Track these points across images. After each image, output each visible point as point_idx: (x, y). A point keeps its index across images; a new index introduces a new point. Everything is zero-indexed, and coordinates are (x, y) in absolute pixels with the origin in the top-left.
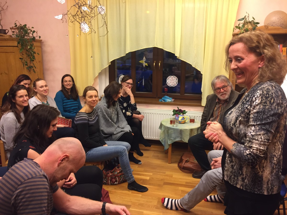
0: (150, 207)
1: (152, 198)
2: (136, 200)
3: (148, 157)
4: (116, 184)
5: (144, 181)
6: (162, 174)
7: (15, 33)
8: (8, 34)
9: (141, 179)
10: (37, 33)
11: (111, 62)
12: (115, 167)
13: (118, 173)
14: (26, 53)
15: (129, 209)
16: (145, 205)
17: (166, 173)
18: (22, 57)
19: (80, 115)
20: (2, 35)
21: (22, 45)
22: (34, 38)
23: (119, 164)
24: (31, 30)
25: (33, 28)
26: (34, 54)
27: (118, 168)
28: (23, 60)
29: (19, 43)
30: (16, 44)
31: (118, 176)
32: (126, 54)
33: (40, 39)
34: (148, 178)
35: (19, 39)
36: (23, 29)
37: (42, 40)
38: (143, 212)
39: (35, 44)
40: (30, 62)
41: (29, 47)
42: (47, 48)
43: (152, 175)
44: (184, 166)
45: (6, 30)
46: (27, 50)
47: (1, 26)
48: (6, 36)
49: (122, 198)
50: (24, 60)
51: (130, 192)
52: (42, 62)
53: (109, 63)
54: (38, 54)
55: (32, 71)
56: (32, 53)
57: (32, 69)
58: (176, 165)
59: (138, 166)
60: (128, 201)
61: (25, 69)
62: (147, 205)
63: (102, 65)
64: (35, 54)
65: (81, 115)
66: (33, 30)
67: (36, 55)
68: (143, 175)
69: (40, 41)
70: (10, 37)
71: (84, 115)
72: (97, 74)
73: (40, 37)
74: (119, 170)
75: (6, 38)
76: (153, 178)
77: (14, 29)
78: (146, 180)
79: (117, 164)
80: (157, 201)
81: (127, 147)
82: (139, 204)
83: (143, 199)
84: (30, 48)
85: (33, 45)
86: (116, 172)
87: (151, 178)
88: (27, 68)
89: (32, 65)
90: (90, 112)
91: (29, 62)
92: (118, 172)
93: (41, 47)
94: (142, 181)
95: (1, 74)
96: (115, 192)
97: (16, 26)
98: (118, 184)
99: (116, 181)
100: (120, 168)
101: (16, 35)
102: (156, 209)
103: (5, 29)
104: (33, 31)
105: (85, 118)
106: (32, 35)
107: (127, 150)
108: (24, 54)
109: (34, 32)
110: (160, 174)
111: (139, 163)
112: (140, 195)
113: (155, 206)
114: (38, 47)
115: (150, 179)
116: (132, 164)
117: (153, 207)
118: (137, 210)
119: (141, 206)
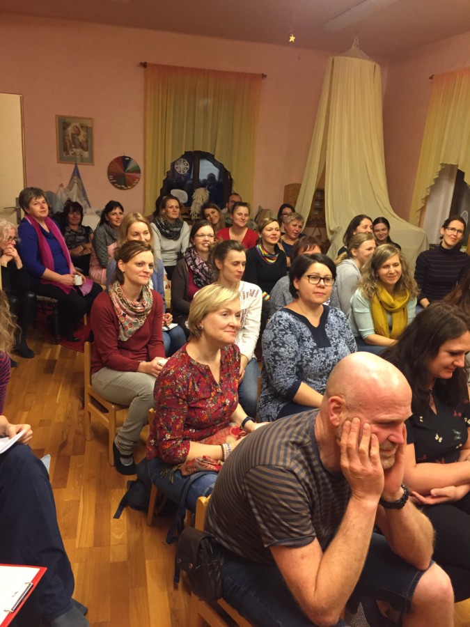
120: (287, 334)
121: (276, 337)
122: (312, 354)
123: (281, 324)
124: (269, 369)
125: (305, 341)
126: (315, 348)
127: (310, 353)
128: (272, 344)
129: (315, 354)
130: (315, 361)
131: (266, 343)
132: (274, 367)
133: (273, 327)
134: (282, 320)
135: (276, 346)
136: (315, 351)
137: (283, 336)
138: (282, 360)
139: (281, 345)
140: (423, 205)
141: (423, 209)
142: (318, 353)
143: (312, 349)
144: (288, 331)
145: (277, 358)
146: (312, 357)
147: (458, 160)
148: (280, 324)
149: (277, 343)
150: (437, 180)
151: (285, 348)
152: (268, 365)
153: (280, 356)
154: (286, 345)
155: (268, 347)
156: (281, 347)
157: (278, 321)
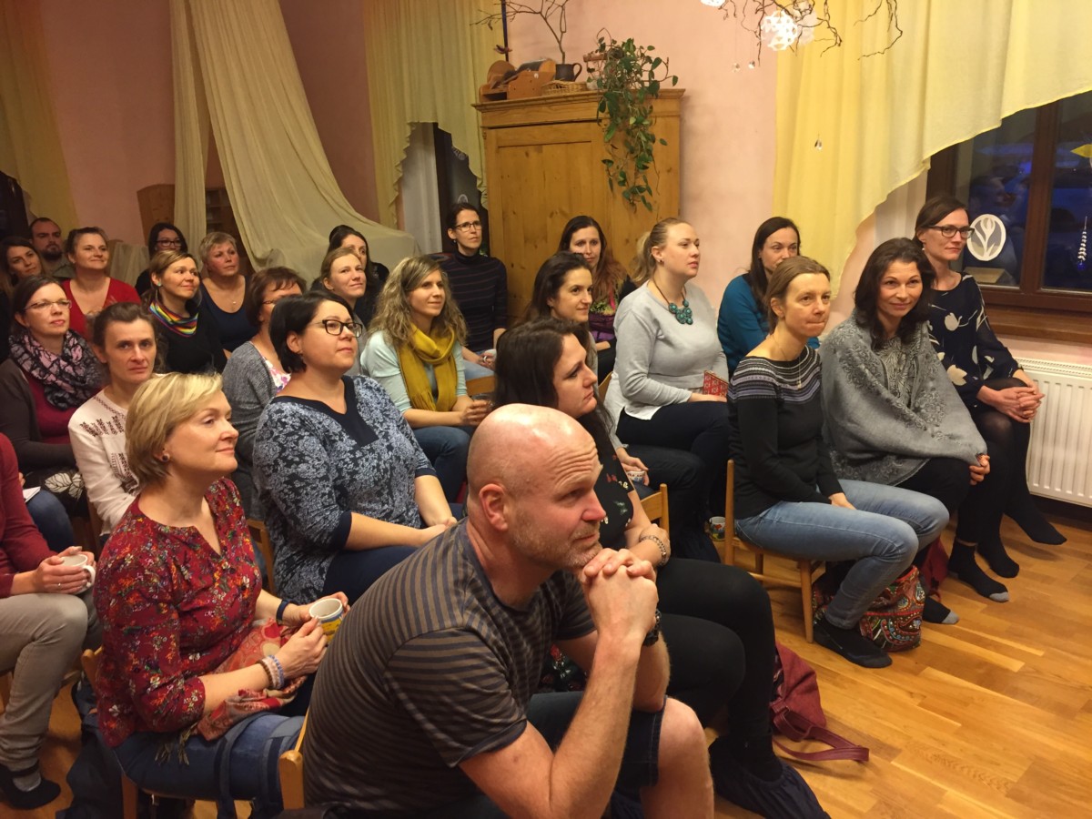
0: (985, 782)
1: (1005, 749)
2: (931, 737)
3: (1046, 579)
5: (994, 673)
7: (596, 74)
8: (578, 80)
9: (982, 664)
10: (666, 64)
11: (934, 158)
14: (626, 143)
15: (890, 761)
16: (962, 768)
18: (610, 158)
20: (562, 82)
21: (612, 115)
22: (655, 85)
24: (648, 59)
25: (651, 48)
26: (651, 143)
28: (615, 166)
29: (602, 109)
30: (591, 111)
32: (1005, 120)
33: (678, 86)
34: (1016, 665)
35: (604, 94)
36: (621, 57)
37: (683, 91)
38: (942, 792)
39: (658, 106)
40: (636, 174)
41: (632, 121)
42: (699, 121)
43: (1043, 657)
45: (575, 64)
46: (628, 132)
47: (562, 51)
48: (572, 88)
49: (875, 713)
50: (618, 168)
51: (915, 701)
52: (678, 171)
53: (924, 162)
54: (663, 142)
55: (639, 205)
56: (643, 138)
57: (640, 199)
59: (985, 606)
60: (896, 731)
61: (619, 197)
62: (969, 771)
63: (892, 172)
64: (654, 142)
66: (653, 55)
67: (656, 147)
68: (997, 648)
69: (679, 96)
70: (582, 90)
71: (760, 369)
72: (867, 211)
73: (675, 80)
75: (568, 94)
76: (1038, 672)
77: (596, 60)
78: (1006, 670)
80: (1025, 769)
82: (937, 757)
83: (963, 743)
84: (638, 124)
85: (651, 112)
87: (1031, 669)
88: (624, 193)
89: (641, 182)
90: (789, 360)
91: (631, 173)
93: (680, 117)
94: (981, 671)
95: (551, 215)
96: (854, 682)
97: (603, 47)
101: (599, 81)
102: (1007, 796)
103: (572, 63)
104: (653, 60)
105: (767, 378)
106: (651, 74)
108: (620, 145)
109: (658, 61)
110: (1082, 660)
111: (998, 596)
112: (953, 721)
113: (1005, 784)
114: (668, 116)
115: (1021, 673)
116: (963, 595)
117: (995, 787)
118: (919, 775)
119: (946, 766)
120: (301, 437)
121: (284, 449)
122: (355, 460)
123: (285, 423)
124: (288, 507)
125: (335, 441)
126: (356, 448)
127: (351, 459)
128: (282, 464)
129: (360, 458)
130: (364, 470)
131: (269, 466)
133: (272, 433)
134: (286, 417)
135: (289, 464)
136: (358, 454)
137: (297, 444)
139: (297, 459)
140: (397, 194)
141: (398, 201)
142: (364, 455)
143: (350, 452)
144: (303, 433)
145: (298, 484)
146: (356, 465)
147: (435, 114)
148: (284, 424)
149: (290, 458)
150: (407, 151)
151: (307, 462)
152: (284, 501)
154: (307, 458)
155: (275, 471)
156: (298, 463)
157: (279, 420)
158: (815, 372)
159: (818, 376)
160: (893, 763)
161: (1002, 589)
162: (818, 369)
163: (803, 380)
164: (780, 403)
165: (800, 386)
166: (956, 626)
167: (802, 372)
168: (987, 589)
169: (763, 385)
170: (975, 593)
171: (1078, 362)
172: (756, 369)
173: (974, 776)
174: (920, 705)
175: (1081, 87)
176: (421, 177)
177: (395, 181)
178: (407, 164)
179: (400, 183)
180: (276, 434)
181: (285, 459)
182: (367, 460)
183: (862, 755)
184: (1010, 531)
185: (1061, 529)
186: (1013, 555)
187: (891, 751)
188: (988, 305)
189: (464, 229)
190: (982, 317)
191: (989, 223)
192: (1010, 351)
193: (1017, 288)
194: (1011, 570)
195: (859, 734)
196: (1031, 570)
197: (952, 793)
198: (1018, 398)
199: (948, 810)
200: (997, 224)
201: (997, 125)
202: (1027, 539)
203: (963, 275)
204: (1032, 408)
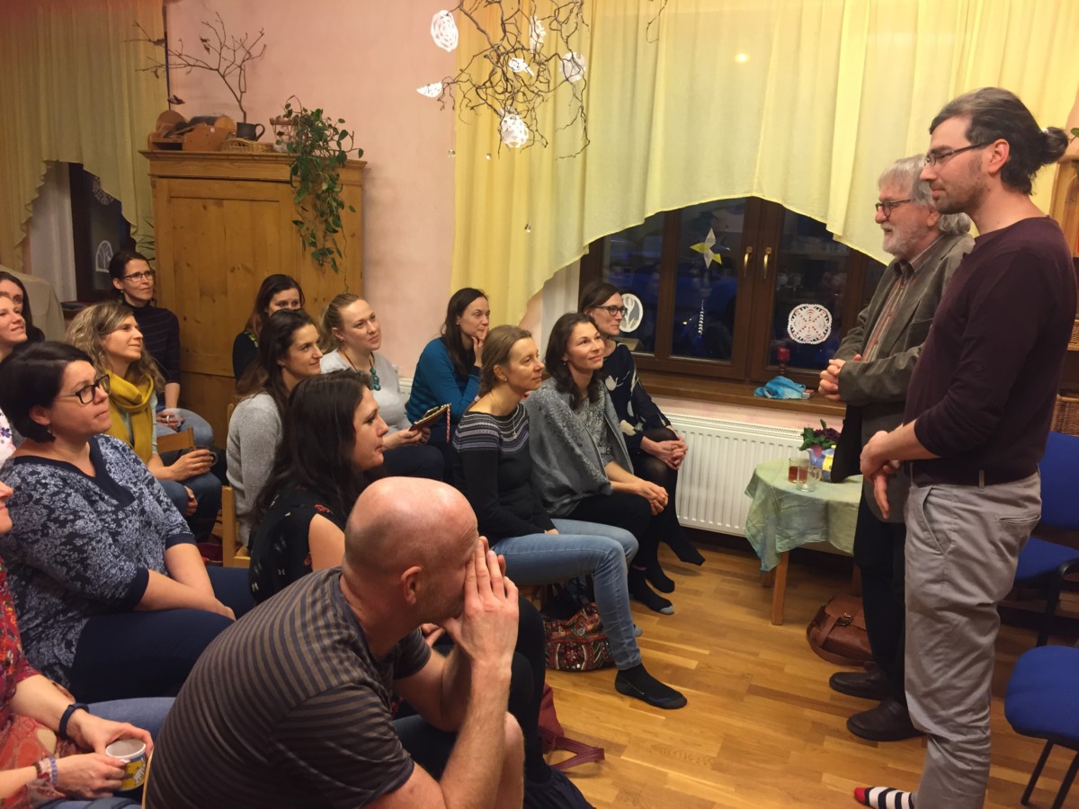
0: (694, 761)
1: (702, 732)
2: (645, 731)
3: (696, 593)
4: (578, 671)
5: (678, 672)
6: (743, 655)
7: (285, 138)
8: (260, 140)
9: (668, 666)
10: (352, 137)
11: (591, 245)
12: (580, 609)
13: (587, 633)
14: (315, 206)
15: (620, 756)
16: (675, 753)
17: (760, 656)
18: (300, 219)
19: (473, 422)
20: (246, 141)
21: (304, 179)
22: (343, 155)
23: (593, 600)
24: (335, 130)
25: (341, 121)
26: (340, 210)
27: (590, 613)
28: (305, 227)
29: (294, 172)
30: (284, 172)
31: (587, 644)
32: (647, 219)
33: (362, 159)
34: (693, 664)
35: (298, 158)
36: (310, 125)
37: (366, 163)
38: (665, 775)
39: (344, 175)
40: (324, 237)
41: (325, 187)
42: (380, 193)
43: (710, 654)
44: (831, 636)
45: (258, 125)
46: (318, 197)
47: (242, 110)
48: (256, 147)
49: (598, 718)
50: (308, 229)
51: (626, 703)
52: (360, 236)
53: (584, 248)
54: (352, 209)
55: (328, 266)
56: (334, 204)
57: (329, 260)
58: (800, 632)
59: (658, 619)
60: (617, 730)
61: (309, 257)
62: (681, 754)
63: (558, 254)
64: (343, 208)
65: (477, 424)
66: (341, 127)
67: (343, 213)
68: (674, 651)
69: (361, 167)
70: (267, 151)
71: (486, 424)
72: (538, 286)
73: (361, 153)
74: (592, 622)
75: (254, 153)
76: (709, 667)
77: (284, 124)
78: (686, 669)
79: (585, 601)
80: (720, 745)
81: (626, 547)
82: (654, 747)
83: (670, 732)
84: (330, 190)
85: (337, 179)
86: (580, 627)
87: (703, 666)
88: (313, 254)
89: (329, 245)
90: (506, 414)
91: (320, 235)
92: (590, 627)
93: (361, 186)
94: (669, 672)
95: (233, 270)
96: (575, 695)
97: (290, 113)
98: (587, 670)
99: (580, 660)
100: (597, 615)
101: (289, 145)
102: (713, 769)
103: (255, 123)
104: (340, 132)
105: (489, 431)
106: (339, 144)
107: (624, 555)
108: (309, 207)
109: (344, 134)
110: (737, 654)
111: (666, 610)
112: (659, 716)
113: (709, 760)
114: (352, 185)
115: (698, 669)
116: (639, 612)
117: (702, 763)
118: (645, 764)
119: (662, 752)
121: (52, 511)
122: (117, 521)
123: (46, 484)
126: (118, 509)
127: (112, 520)
128: (53, 526)
129: (123, 519)
130: (127, 531)
132: (83, 561)
134: (45, 478)
135: (63, 524)
136: (121, 515)
137: (66, 502)
138: (91, 539)
139: (71, 517)
140: (25, 235)
141: (25, 243)
142: (127, 516)
143: (113, 512)
145: (79, 542)
146: (119, 525)
147: (81, 155)
148: (45, 486)
149: (62, 518)
150: (40, 190)
151: (83, 517)
153: (83, 537)
154: (81, 514)
155: (45, 535)
156: (73, 521)
157: (38, 482)
158: (524, 424)
159: (527, 428)
160: (622, 757)
161: (668, 604)
162: (527, 421)
163: (517, 431)
164: (499, 452)
165: (515, 437)
166: (641, 638)
167: (516, 424)
168: (658, 606)
169: (489, 438)
170: (648, 609)
171: (703, 416)
172: (483, 423)
173: (685, 758)
174: (631, 706)
175: (704, 198)
176: (53, 219)
177: (24, 221)
178: (38, 204)
179: (29, 224)
180: (37, 496)
181: (56, 520)
182: (130, 521)
183: (598, 755)
184: (667, 556)
185: (703, 553)
186: (669, 575)
187: (619, 749)
188: (639, 370)
189: (134, 279)
190: (636, 379)
191: (630, 300)
192: (660, 408)
193: (652, 355)
194: (669, 586)
195: (590, 738)
196: (684, 586)
197: (673, 774)
198: (673, 449)
199: (673, 788)
200: (636, 302)
201: (640, 222)
202: (677, 561)
203: (617, 342)
204: (681, 458)
